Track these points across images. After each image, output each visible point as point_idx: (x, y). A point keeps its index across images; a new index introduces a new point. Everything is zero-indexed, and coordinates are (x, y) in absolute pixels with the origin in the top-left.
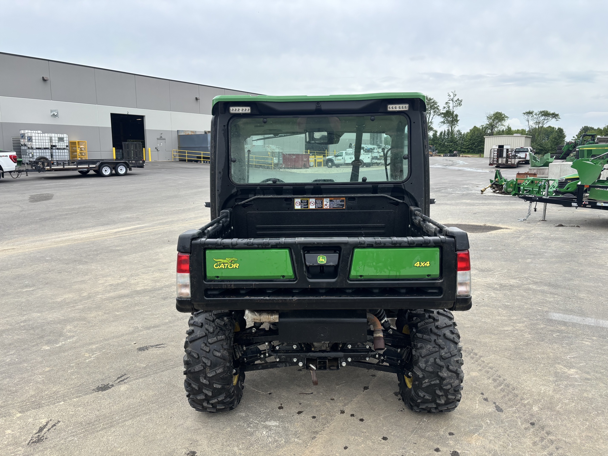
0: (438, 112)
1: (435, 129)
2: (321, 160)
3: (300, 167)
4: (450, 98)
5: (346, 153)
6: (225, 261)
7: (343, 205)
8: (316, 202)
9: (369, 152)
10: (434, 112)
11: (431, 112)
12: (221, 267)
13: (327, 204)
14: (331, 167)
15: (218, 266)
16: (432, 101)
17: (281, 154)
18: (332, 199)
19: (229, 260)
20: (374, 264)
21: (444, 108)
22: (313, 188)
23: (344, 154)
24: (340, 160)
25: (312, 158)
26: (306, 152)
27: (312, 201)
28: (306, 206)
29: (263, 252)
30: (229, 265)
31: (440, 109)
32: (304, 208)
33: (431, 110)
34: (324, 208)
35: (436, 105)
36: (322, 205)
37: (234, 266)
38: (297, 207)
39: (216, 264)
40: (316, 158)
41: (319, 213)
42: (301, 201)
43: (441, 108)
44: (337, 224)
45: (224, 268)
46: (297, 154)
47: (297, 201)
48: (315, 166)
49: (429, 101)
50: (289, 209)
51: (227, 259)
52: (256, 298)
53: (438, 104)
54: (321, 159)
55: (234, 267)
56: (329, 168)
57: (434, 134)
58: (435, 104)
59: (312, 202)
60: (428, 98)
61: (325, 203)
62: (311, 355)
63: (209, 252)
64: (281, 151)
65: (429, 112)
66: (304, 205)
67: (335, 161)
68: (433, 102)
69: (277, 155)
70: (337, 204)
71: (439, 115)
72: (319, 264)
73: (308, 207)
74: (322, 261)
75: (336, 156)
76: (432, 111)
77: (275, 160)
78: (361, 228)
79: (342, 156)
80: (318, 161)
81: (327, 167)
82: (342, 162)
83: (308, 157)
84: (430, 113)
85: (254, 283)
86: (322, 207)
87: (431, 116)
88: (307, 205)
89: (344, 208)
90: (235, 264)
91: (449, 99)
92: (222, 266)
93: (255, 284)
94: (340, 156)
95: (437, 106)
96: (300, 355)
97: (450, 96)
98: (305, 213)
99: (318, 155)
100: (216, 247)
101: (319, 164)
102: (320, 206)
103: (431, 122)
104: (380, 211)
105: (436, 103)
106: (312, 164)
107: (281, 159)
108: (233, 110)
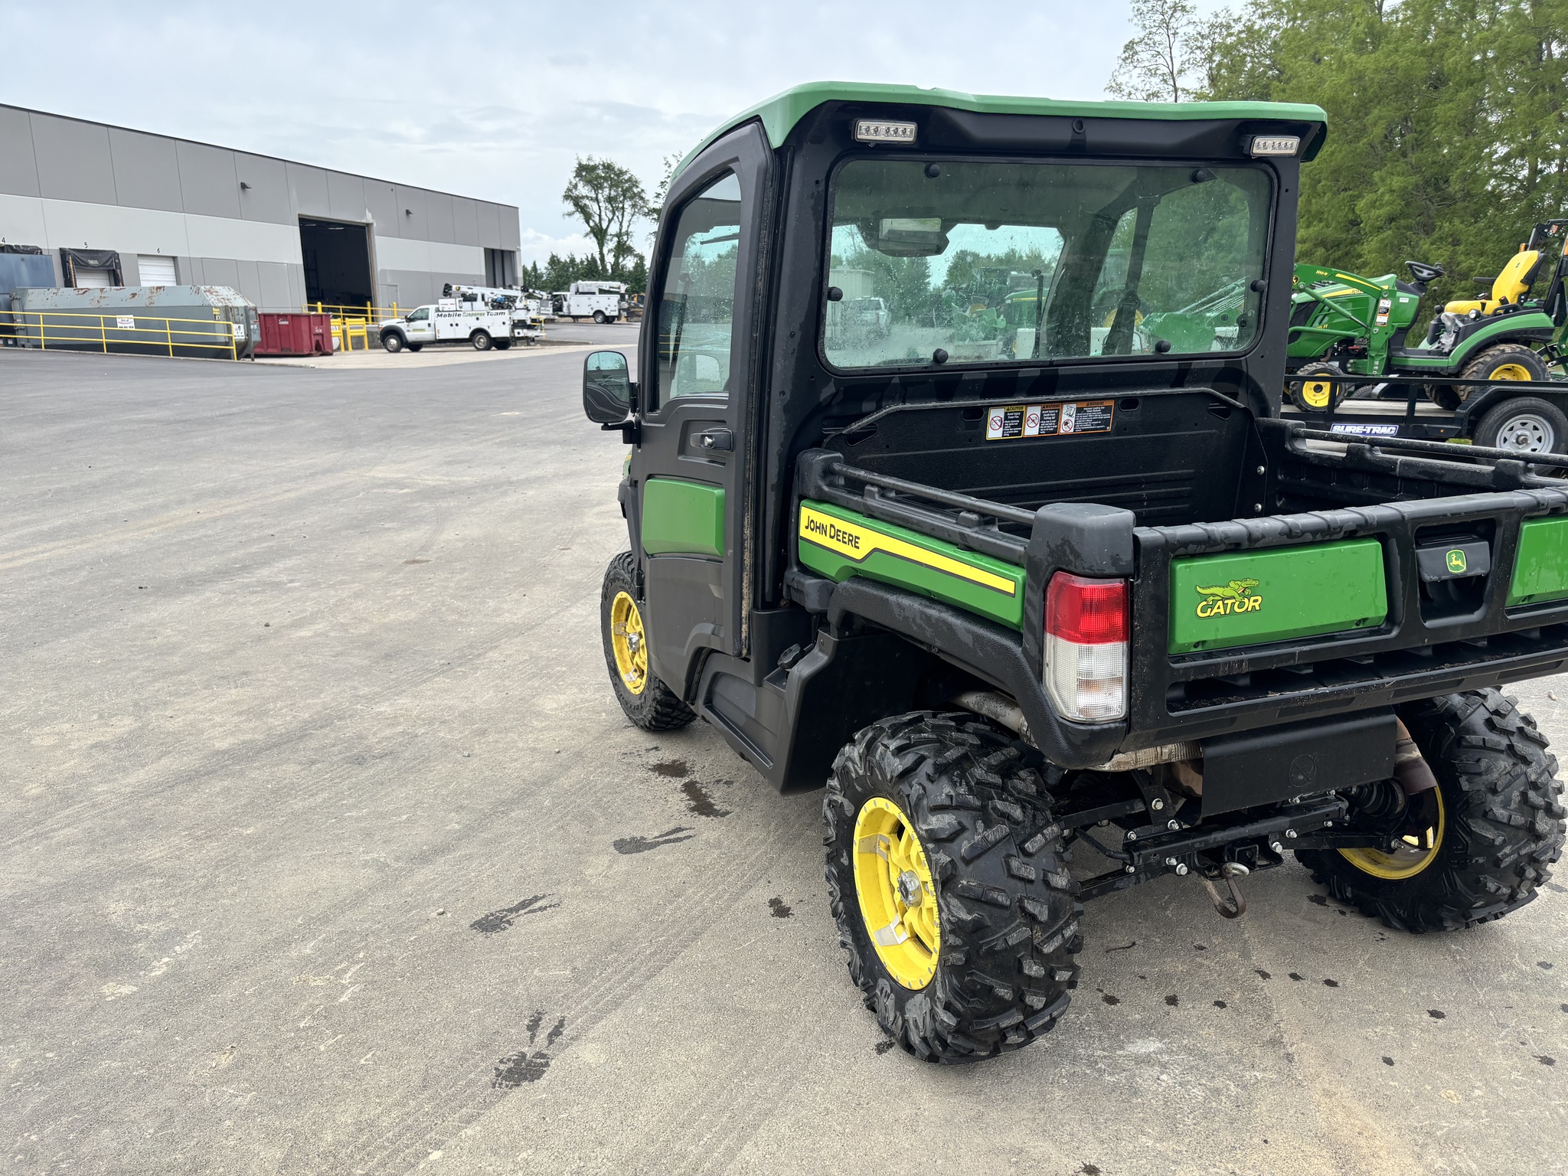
0: (642, 207)
1: (638, 251)
2: (363, 332)
3: (306, 353)
4: (669, 170)
5: (438, 310)
6: (1228, 592)
7: (1106, 422)
8: (1042, 415)
9: (503, 308)
10: (634, 206)
11: (626, 206)
12: (1215, 610)
13: (1069, 420)
14: (397, 350)
15: (1209, 610)
16: (626, 177)
17: (252, 313)
18: (1083, 405)
19: (1237, 587)
20: (1559, 560)
21: (658, 195)
22: (1038, 374)
23: (432, 314)
24: (423, 330)
25: (336, 326)
26: (310, 309)
27: (1034, 412)
28: (1016, 430)
29: (1323, 554)
30: (1237, 603)
31: (646, 198)
32: (1011, 435)
33: (624, 200)
34: (1062, 431)
35: (637, 187)
36: (1057, 424)
37: (1249, 604)
38: (994, 433)
39: (1204, 603)
40: (347, 327)
41: (1050, 445)
42: (1006, 413)
43: (649, 195)
44: (1088, 477)
45: (1223, 613)
46: (293, 316)
47: (996, 415)
48: (346, 349)
49: (618, 175)
50: (970, 440)
51: (1232, 584)
52: (1296, 693)
53: (641, 186)
54: (361, 328)
55: (1249, 609)
56: (390, 351)
57: (637, 263)
58: (634, 185)
59: (1033, 417)
60: (616, 169)
61: (1064, 418)
62: (1219, 839)
63: (1187, 567)
64: (251, 305)
65: (621, 205)
66: (1012, 427)
67: (407, 334)
68: (630, 180)
69: (241, 318)
70: (1094, 420)
71: (646, 214)
72: (1452, 574)
73: (1019, 433)
74: (1457, 567)
75: (410, 320)
76: (628, 204)
77: (238, 333)
78: (1142, 483)
79: (427, 318)
80: (351, 333)
81: (385, 351)
82: (427, 335)
83: (323, 320)
84: (623, 208)
85: (1297, 649)
86: (1056, 430)
87: (627, 217)
88: (1020, 425)
89: (1109, 429)
90: (1252, 599)
91: (667, 174)
92: (1219, 608)
93: (1301, 653)
94: (422, 319)
95: (639, 190)
96: (1193, 844)
97: (670, 166)
98: (1015, 449)
99: (350, 317)
100: (1209, 550)
101: (358, 344)
102: (1050, 427)
103: (627, 233)
104: (1190, 435)
105: (636, 182)
106: (336, 342)
107: (254, 327)
108: (871, 131)
